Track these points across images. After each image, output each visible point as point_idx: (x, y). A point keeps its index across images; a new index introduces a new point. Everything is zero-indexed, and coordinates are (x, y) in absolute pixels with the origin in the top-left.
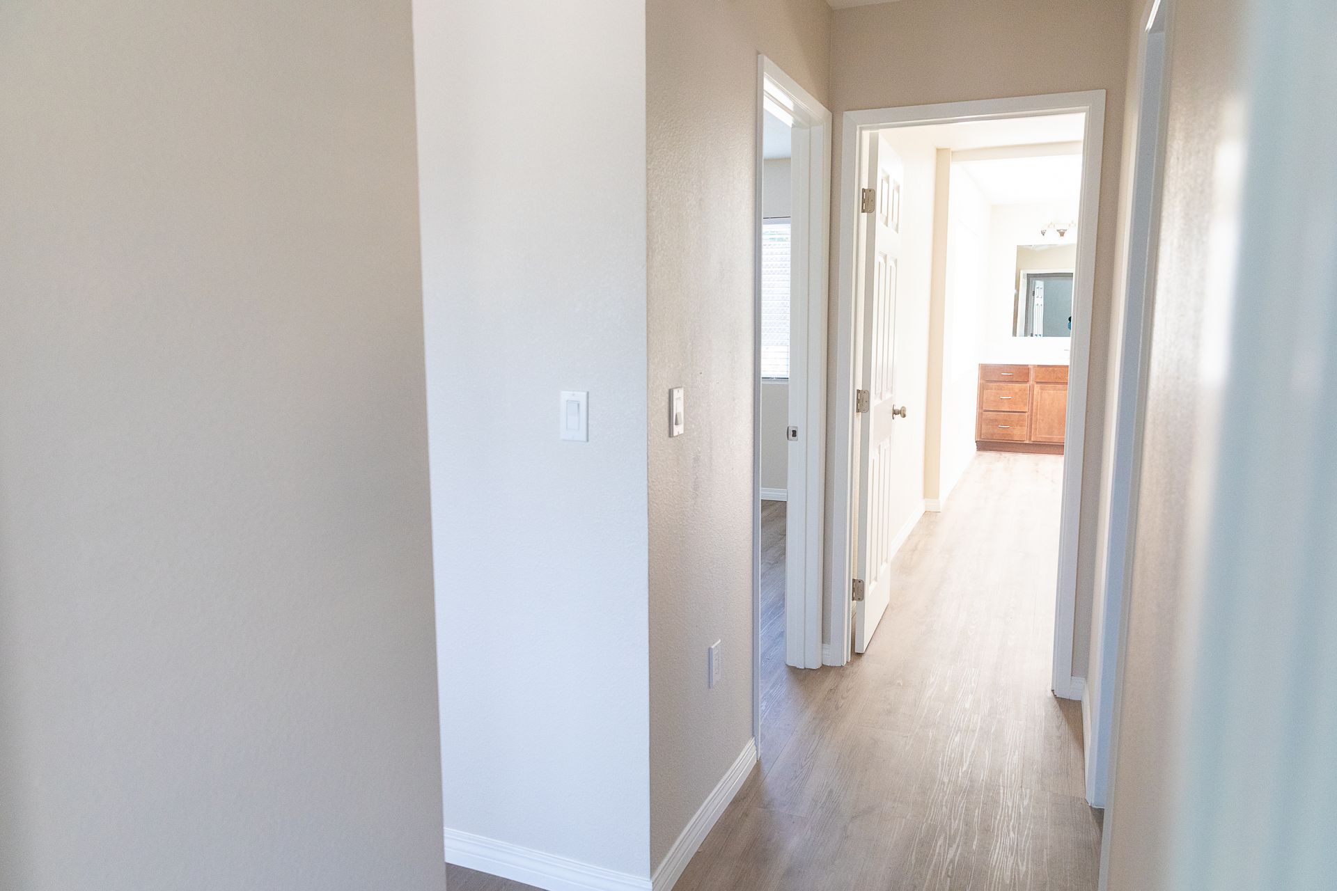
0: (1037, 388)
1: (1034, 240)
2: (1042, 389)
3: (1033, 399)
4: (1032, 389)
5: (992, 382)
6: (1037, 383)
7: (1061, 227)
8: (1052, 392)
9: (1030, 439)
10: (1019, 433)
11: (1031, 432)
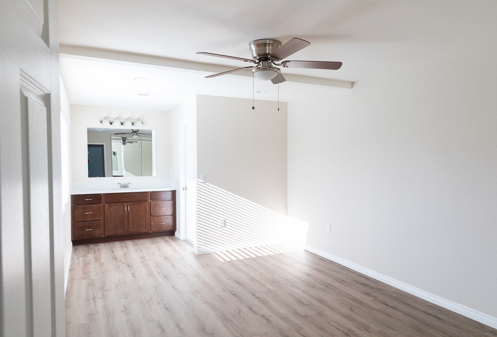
0: (107, 206)
1: (97, 126)
2: (109, 206)
3: (105, 212)
4: (104, 206)
5: (79, 205)
6: (107, 203)
7: (111, 120)
8: (115, 207)
9: (105, 235)
10: (98, 233)
11: (105, 231)
